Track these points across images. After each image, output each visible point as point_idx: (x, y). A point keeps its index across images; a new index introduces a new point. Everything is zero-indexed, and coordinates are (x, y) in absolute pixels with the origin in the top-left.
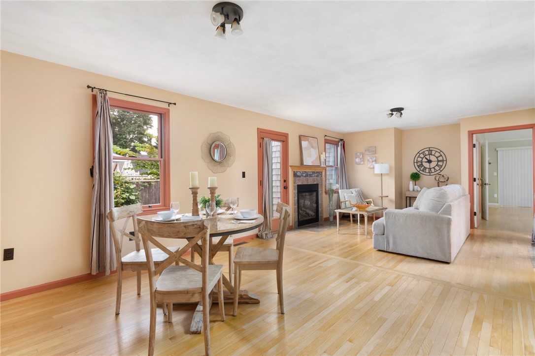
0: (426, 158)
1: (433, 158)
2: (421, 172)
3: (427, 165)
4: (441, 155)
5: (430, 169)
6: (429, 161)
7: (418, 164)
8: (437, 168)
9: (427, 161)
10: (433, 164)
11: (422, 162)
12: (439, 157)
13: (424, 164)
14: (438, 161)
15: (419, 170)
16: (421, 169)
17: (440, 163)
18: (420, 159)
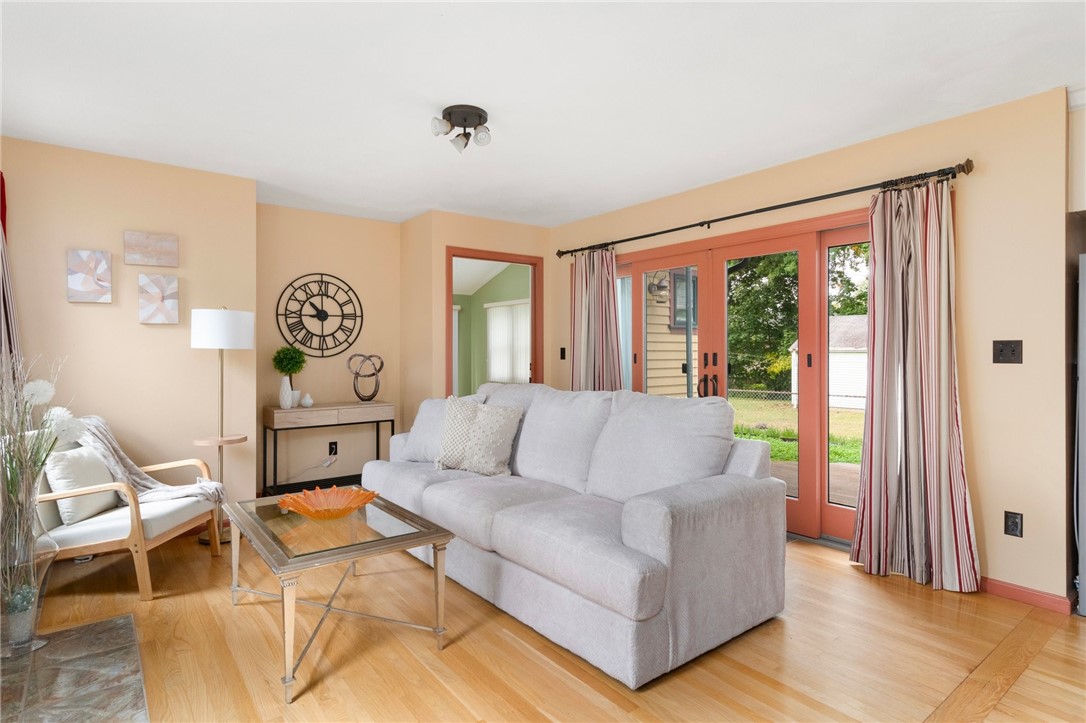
0: (312, 304)
1: (330, 307)
2: (297, 345)
3: (313, 325)
4: (350, 301)
5: (323, 337)
6: (322, 315)
7: (290, 321)
8: (341, 336)
9: (314, 312)
10: (331, 324)
11: (301, 315)
12: (346, 303)
13: (307, 321)
14: (344, 316)
15: (291, 339)
16: (299, 337)
17: (348, 323)
18: (294, 306)
